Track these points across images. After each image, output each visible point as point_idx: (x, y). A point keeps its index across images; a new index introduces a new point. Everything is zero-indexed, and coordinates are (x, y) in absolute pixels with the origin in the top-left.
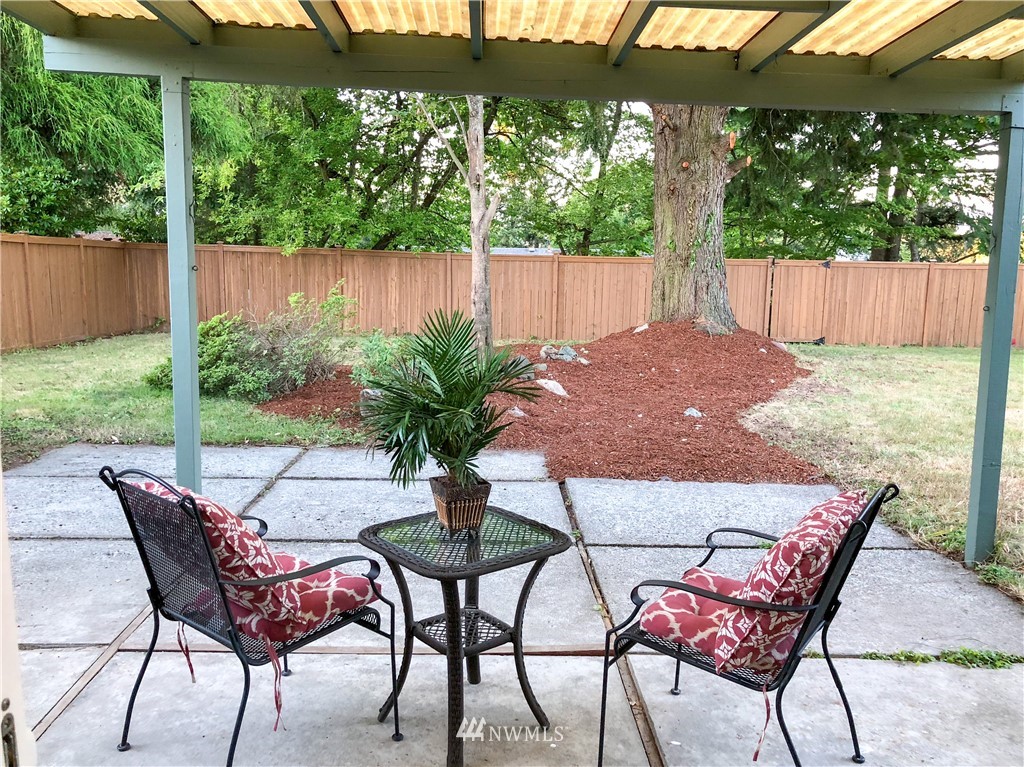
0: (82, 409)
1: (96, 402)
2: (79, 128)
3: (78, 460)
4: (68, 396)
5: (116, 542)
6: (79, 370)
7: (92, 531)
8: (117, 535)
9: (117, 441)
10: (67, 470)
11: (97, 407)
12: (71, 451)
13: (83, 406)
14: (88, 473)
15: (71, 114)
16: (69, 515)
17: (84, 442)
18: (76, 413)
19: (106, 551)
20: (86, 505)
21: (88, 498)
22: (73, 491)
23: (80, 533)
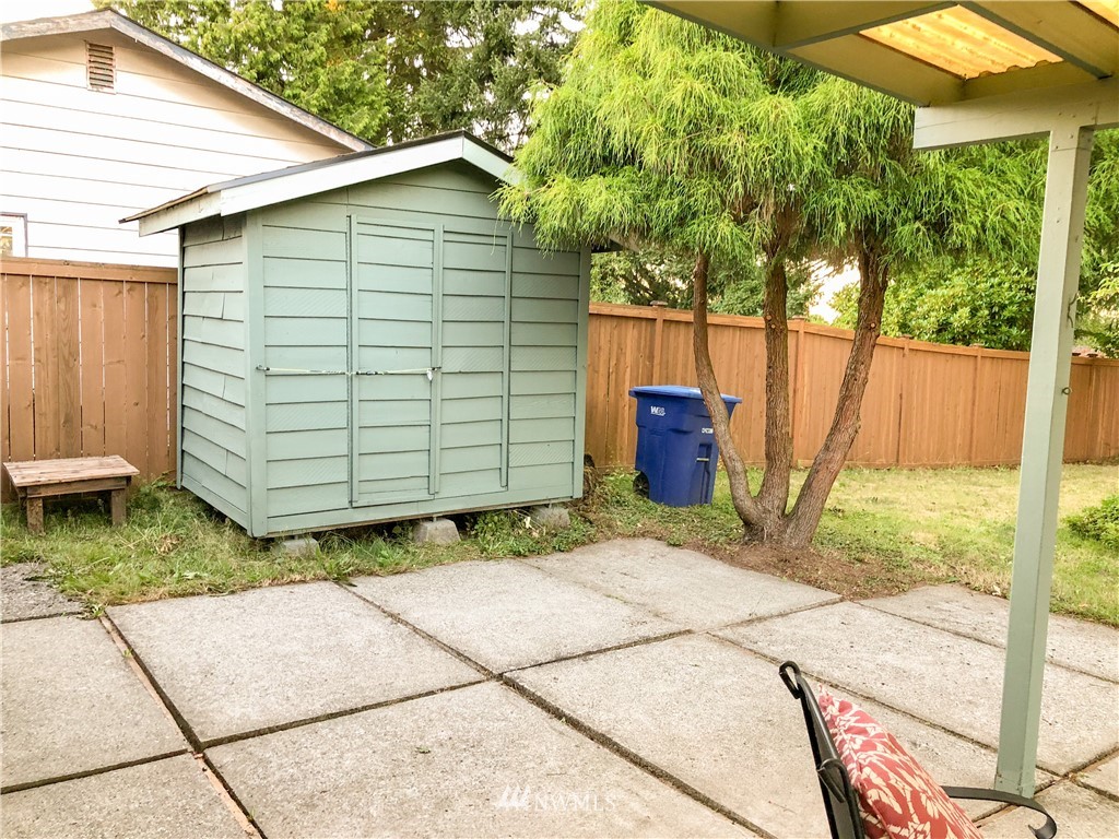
0: (980, 545)
1: (999, 540)
2: (976, 220)
3: (946, 606)
4: (973, 526)
5: (930, 730)
6: (1001, 498)
7: (910, 703)
8: (937, 721)
9: (999, 593)
10: (926, 614)
11: (997, 545)
12: (945, 591)
13: (984, 540)
14: (946, 625)
15: (970, 203)
16: (901, 674)
17: (962, 585)
18: (971, 548)
19: (913, 738)
20: (923, 667)
21: (930, 658)
22: (919, 643)
23: (898, 702)
